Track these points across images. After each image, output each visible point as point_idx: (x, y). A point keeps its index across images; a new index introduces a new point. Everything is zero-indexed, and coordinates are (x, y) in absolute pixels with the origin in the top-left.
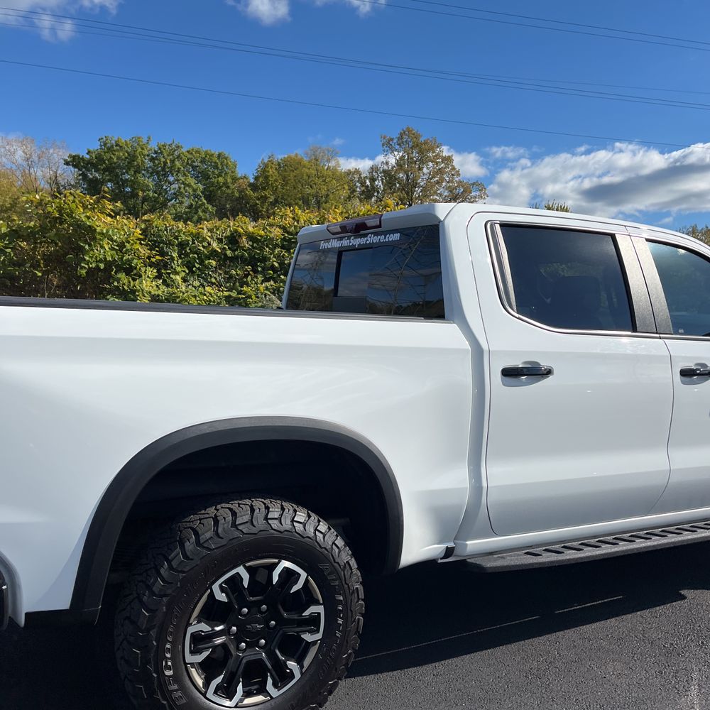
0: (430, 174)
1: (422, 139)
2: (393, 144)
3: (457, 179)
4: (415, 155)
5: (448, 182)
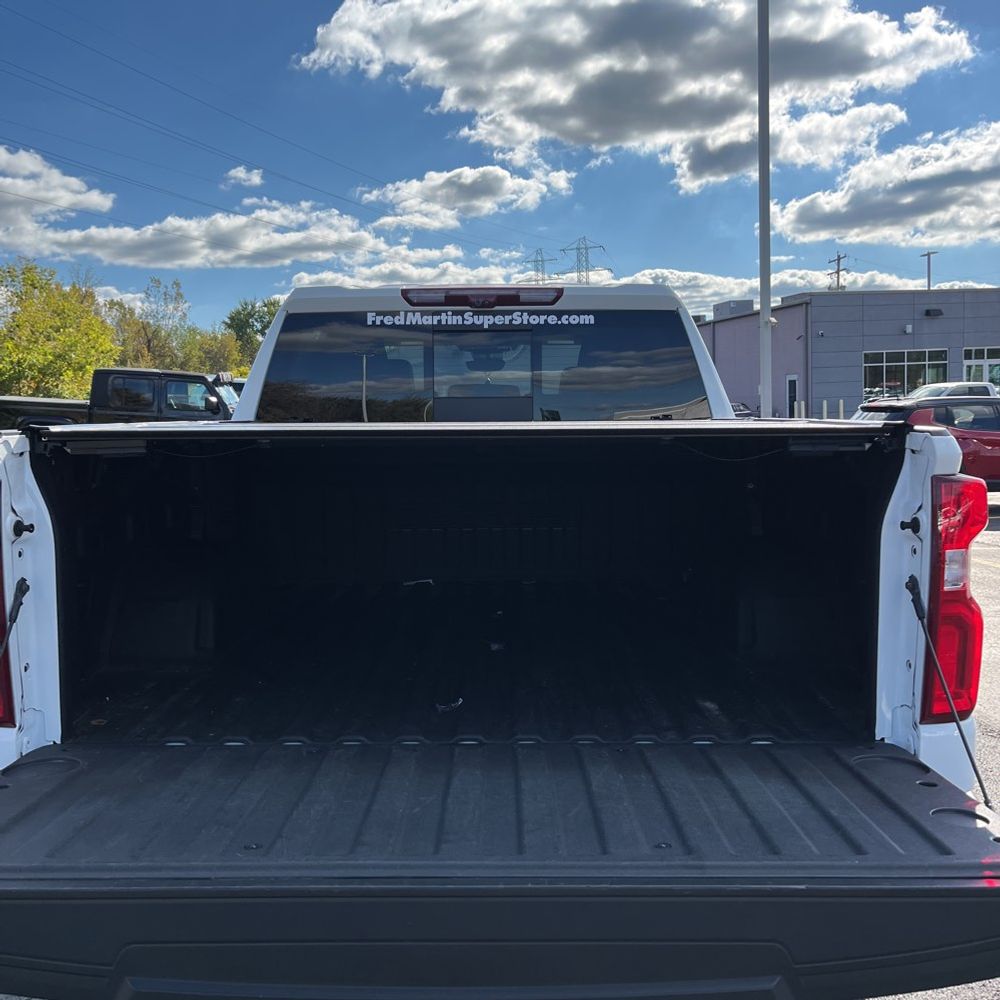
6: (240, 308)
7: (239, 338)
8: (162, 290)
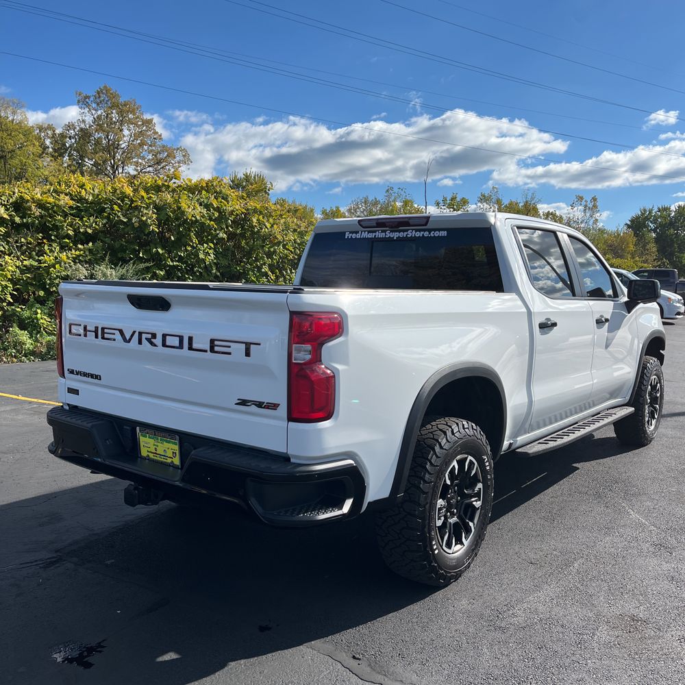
0: (131, 136)
1: (122, 100)
2: (90, 102)
3: (160, 143)
4: (115, 116)
5: (150, 146)
6: (640, 213)
7: (636, 235)
8: (584, 203)
